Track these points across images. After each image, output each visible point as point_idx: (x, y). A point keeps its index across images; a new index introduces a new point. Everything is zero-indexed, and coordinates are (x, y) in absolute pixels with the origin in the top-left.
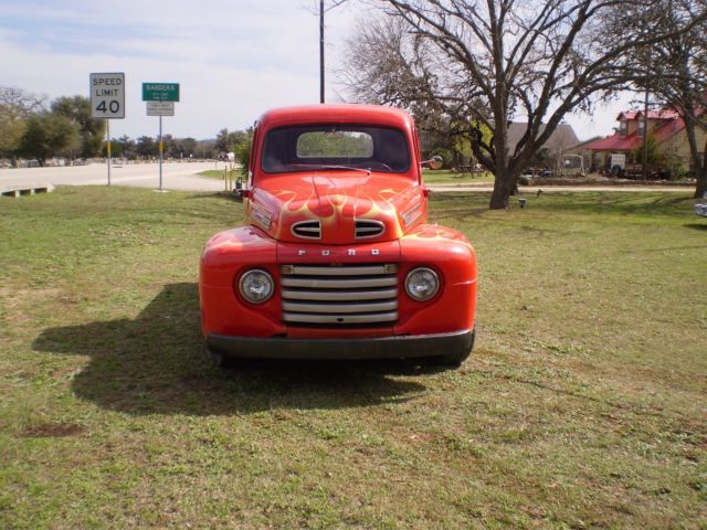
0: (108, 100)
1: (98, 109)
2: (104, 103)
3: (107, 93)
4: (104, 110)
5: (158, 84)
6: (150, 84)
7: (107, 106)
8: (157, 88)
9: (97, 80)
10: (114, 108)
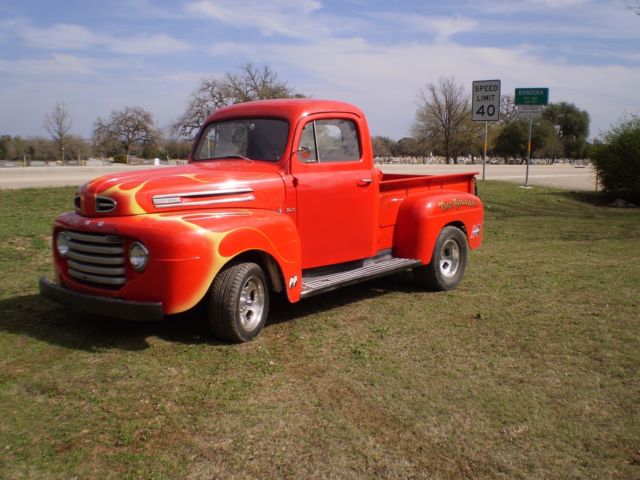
0: (486, 104)
1: (478, 113)
2: (483, 107)
3: (486, 98)
4: (483, 113)
5: (528, 89)
6: (523, 90)
7: (485, 110)
8: (528, 92)
9: (478, 86)
10: (491, 111)
